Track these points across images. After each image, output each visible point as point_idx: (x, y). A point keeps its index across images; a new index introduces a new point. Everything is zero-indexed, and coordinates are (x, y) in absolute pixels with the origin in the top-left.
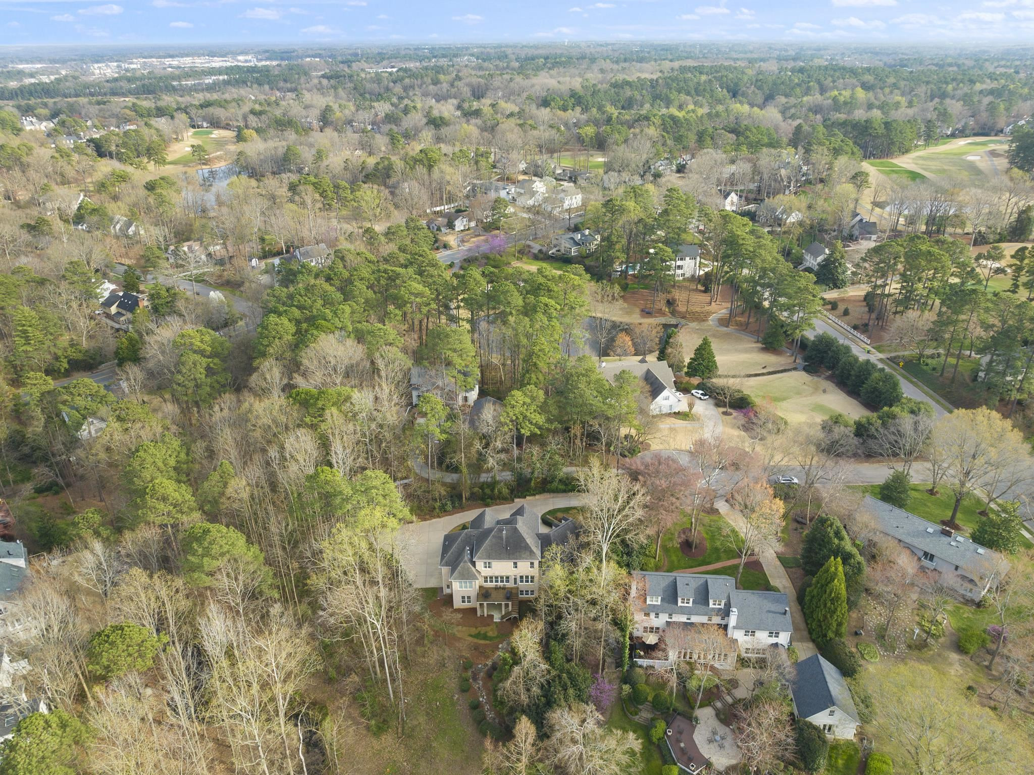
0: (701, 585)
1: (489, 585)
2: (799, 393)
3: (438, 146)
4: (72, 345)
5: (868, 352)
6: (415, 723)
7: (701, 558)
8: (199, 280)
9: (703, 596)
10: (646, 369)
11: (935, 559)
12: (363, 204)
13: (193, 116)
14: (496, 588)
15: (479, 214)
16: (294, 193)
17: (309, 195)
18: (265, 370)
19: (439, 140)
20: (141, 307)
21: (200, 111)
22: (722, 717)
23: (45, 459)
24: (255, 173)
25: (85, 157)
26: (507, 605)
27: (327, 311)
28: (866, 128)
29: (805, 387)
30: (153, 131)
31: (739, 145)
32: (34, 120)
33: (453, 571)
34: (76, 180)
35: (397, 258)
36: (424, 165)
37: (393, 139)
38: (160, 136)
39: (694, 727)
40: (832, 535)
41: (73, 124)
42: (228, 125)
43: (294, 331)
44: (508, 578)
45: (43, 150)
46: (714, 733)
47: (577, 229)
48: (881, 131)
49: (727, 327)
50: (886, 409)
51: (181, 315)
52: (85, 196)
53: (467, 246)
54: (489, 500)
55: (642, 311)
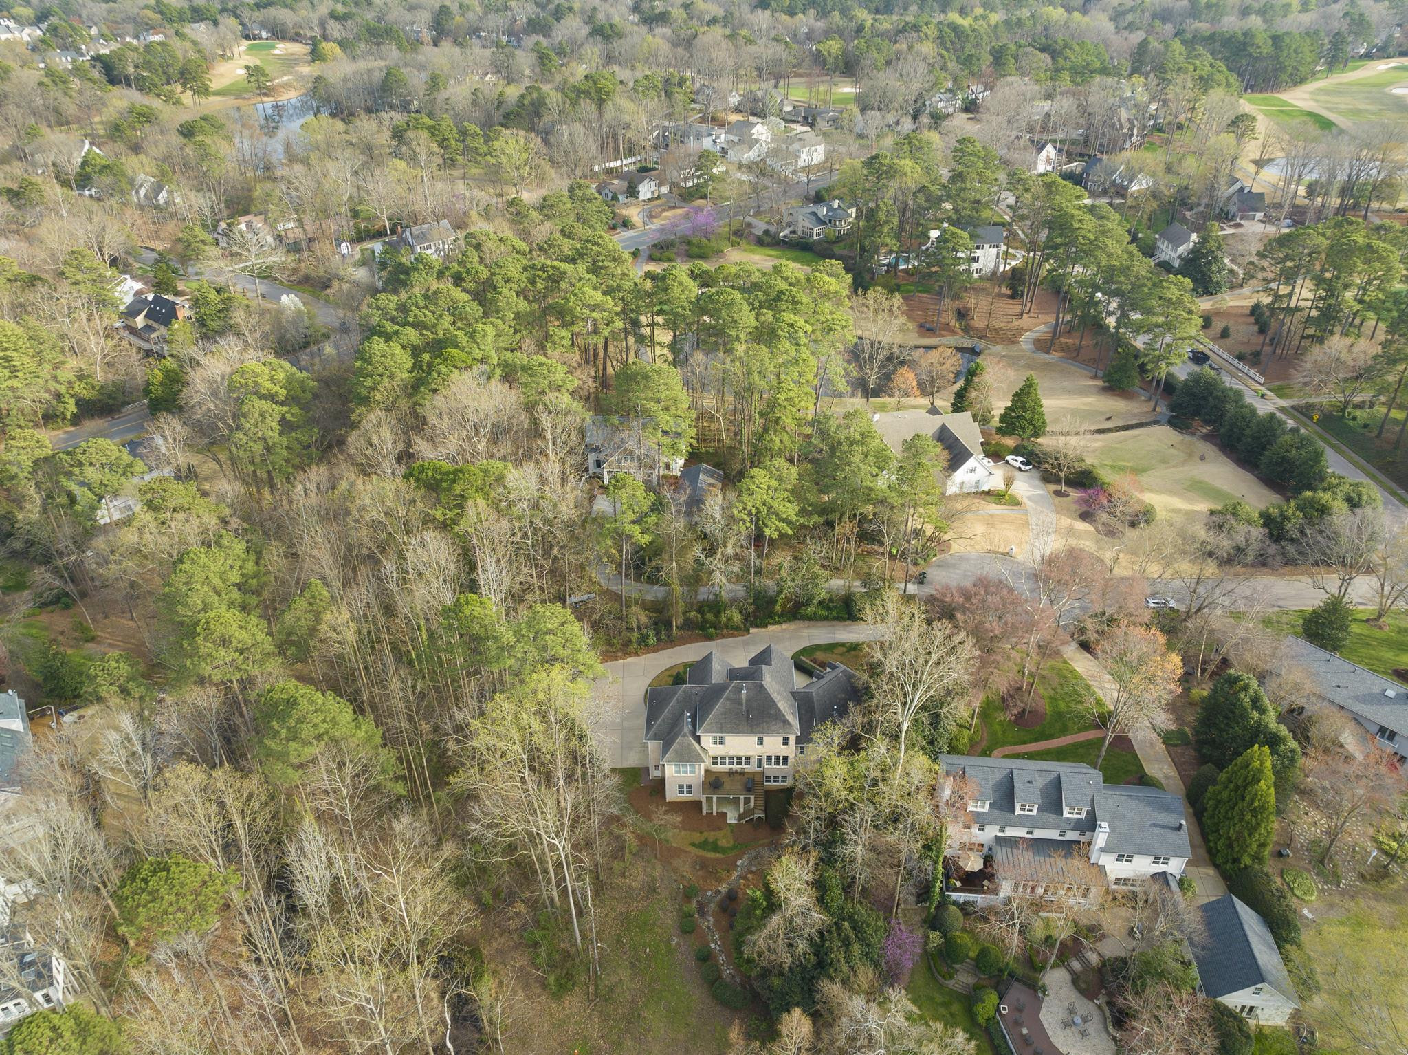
0: (1051, 782)
1: (719, 767)
2: (1164, 461)
3: (610, 69)
4: (80, 378)
5: (1263, 396)
6: (615, 979)
7: (1038, 729)
8: (265, 275)
9: (1053, 799)
10: (940, 425)
11: (1397, 738)
12: (504, 159)
13: (246, 21)
14: (731, 773)
15: (673, 174)
16: (400, 143)
17: (423, 143)
18: (369, 427)
19: (609, 59)
20: (180, 317)
21: (256, 14)
22: (1083, 985)
23: (46, 559)
24: (342, 112)
25: (90, 84)
26: (747, 801)
27: (460, 333)
28: (1245, 44)
29: (1173, 451)
30: (188, 44)
31: (1057, 70)
32: (12, 24)
33: (666, 748)
34: (78, 120)
35: (559, 246)
36: (592, 99)
37: (543, 59)
38: (199, 51)
39: (1039, 1002)
40: (1247, 703)
41: (70, 32)
42: (298, 34)
43: (411, 364)
44: (748, 758)
45: (26, 72)
46: (1072, 1011)
47: (818, 199)
48: (1267, 49)
49: (1048, 353)
50: (1308, 494)
51: (239, 334)
52: (92, 144)
53: (657, 224)
54: (712, 630)
55: (921, 326)
